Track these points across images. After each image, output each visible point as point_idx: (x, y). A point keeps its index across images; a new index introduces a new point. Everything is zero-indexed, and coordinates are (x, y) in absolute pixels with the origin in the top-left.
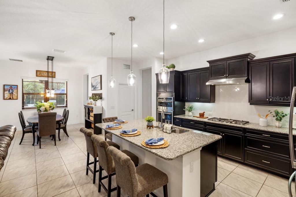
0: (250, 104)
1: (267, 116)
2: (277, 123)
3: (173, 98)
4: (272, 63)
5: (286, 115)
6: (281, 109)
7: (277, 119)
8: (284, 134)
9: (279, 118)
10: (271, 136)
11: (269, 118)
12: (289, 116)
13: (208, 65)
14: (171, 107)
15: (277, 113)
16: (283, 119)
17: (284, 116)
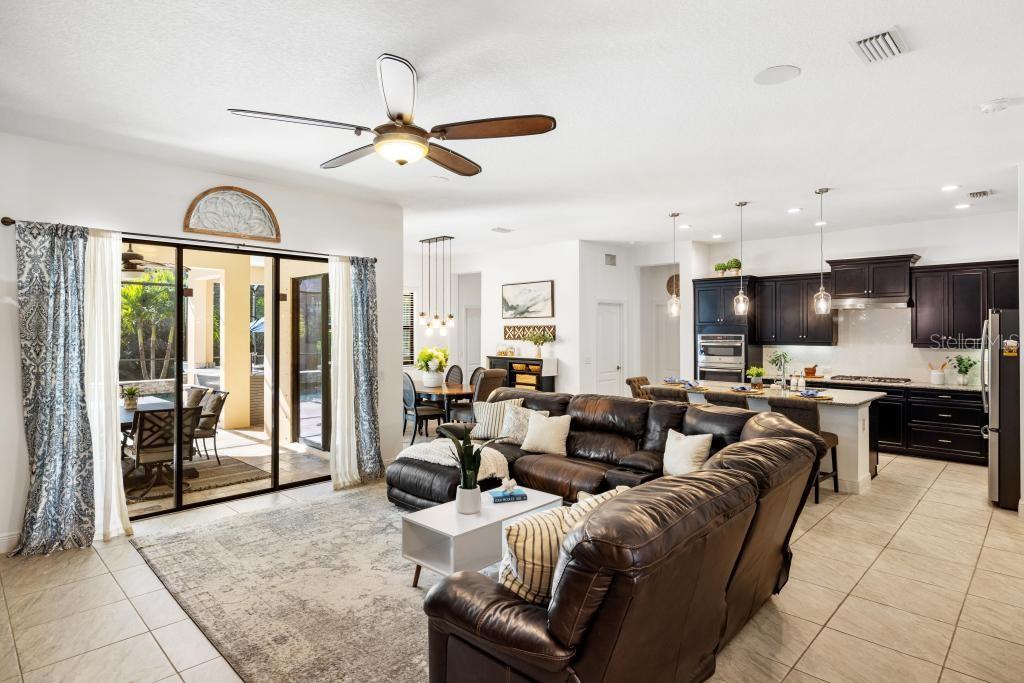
0: (914, 346)
1: (944, 365)
2: (961, 379)
3: (743, 336)
4: (952, 274)
5: (975, 363)
6: (966, 354)
7: (960, 371)
8: (974, 392)
9: (963, 369)
10: (954, 397)
11: (947, 370)
12: (979, 364)
13: (828, 269)
14: (740, 355)
15: (960, 361)
16: (970, 371)
17: (971, 365)
